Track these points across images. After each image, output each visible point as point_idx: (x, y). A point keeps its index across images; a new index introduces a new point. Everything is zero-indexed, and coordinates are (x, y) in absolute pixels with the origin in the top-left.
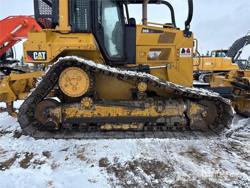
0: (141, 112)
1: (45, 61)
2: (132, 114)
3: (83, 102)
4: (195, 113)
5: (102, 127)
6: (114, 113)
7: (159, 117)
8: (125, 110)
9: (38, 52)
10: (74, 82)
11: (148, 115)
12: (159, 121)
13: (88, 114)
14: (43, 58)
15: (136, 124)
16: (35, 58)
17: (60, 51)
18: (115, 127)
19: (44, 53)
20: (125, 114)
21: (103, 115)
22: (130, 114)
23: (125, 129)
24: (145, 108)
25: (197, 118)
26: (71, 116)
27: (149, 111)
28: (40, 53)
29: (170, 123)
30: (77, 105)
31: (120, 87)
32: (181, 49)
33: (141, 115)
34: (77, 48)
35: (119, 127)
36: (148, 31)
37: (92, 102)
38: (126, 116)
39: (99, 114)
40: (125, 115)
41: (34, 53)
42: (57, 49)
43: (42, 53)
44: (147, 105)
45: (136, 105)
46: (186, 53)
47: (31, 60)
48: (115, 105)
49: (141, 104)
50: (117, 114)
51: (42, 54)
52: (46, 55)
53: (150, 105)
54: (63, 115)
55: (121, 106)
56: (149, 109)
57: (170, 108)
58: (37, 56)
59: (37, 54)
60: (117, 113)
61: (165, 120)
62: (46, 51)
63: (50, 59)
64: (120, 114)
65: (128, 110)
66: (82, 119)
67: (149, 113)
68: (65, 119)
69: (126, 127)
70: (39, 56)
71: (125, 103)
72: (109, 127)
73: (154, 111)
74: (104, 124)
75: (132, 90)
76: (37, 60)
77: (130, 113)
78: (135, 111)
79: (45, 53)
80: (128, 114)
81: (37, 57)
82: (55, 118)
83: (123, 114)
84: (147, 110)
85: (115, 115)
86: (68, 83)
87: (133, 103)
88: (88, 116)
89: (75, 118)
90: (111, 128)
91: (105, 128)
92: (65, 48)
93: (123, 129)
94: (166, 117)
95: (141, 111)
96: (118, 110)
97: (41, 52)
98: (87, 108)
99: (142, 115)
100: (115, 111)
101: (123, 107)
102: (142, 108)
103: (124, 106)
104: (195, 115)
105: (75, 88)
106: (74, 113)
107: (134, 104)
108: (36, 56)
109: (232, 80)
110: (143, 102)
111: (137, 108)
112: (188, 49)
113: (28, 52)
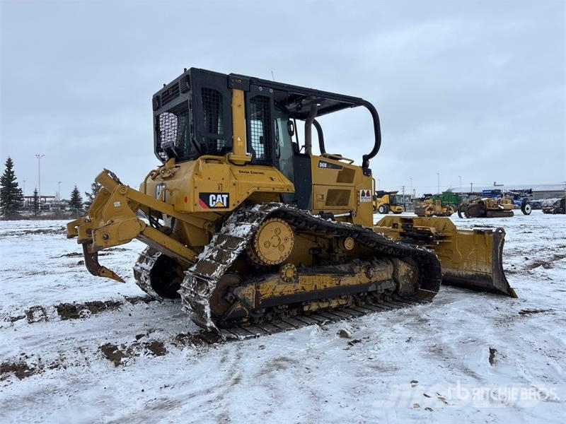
0: (351, 280)
1: (227, 210)
2: (342, 283)
3: (284, 272)
4: (403, 275)
5: (306, 309)
6: (321, 284)
7: (370, 284)
8: (333, 279)
9: (216, 194)
11: (359, 283)
12: (370, 289)
13: (289, 289)
14: (223, 204)
15: (346, 297)
16: (211, 205)
17: (248, 193)
18: (322, 305)
19: (225, 197)
20: (334, 285)
21: (308, 289)
22: (339, 284)
23: (332, 307)
24: (355, 274)
25: (405, 280)
26: (267, 296)
27: (359, 277)
28: (219, 196)
29: (382, 290)
30: (276, 277)
32: (361, 191)
33: (351, 284)
34: (271, 190)
35: (326, 305)
36: (325, 165)
37: (296, 270)
38: (335, 287)
39: (303, 288)
41: (211, 196)
42: (243, 191)
44: (356, 268)
45: (343, 270)
46: (365, 196)
47: (204, 208)
48: (322, 273)
49: (348, 268)
50: (325, 286)
51: (223, 198)
52: (228, 199)
53: (360, 269)
54: (258, 294)
56: (359, 274)
57: (379, 271)
58: (215, 201)
59: (214, 199)
60: (325, 284)
61: (376, 288)
62: (228, 194)
63: (234, 205)
64: (328, 286)
65: (337, 279)
66: (283, 298)
67: (359, 279)
68: (260, 302)
69: (334, 303)
70: (217, 201)
72: (314, 307)
73: (364, 275)
74: (308, 303)
75: (313, 249)
76: (213, 207)
77: (340, 281)
78: (344, 279)
79: (227, 196)
80: (336, 284)
81: (214, 202)
82: (244, 302)
83: (331, 285)
84: (356, 276)
85: (322, 287)
88: (290, 293)
89: (272, 298)
90: (317, 308)
92: (256, 189)
94: (378, 283)
95: (350, 278)
96: (325, 279)
97: (222, 194)
98: (289, 280)
99: (353, 284)
100: (322, 282)
101: (331, 275)
102: (352, 273)
103: (332, 273)
104: (403, 277)
106: (271, 290)
107: (341, 269)
108: (213, 201)
109: (401, 230)
110: (350, 265)
111: (346, 273)
112: (368, 192)
113: (200, 194)
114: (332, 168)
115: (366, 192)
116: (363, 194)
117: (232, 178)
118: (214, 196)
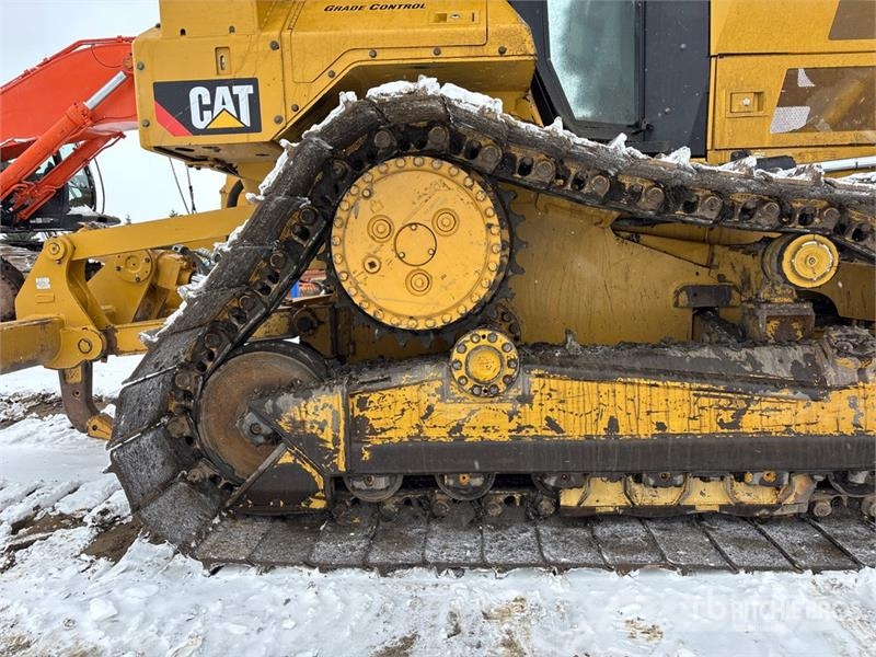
0: (801, 411)
1: (255, 137)
2: (751, 423)
3: (463, 358)
5: (570, 499)
6: (643, 416)
8: (705, 402)
9: (211, 86)
10: (415, 245)
11: (848, 429)
13: (489, 423)
14: (239, 119)
15: (771, 479)
16: (198, 124)
17: (332, 75)
18: (645, 496)
19: (244, 92)
20: (708, 424)
21: (575, 430)
22: (735, 425)
23: (701, 509)
24: (831, 389)
26: (395, 436)
27: (853, 405)
28: (222, 91)
30: (429, 371)
31: (627, 279)
33: (802, 430)
34: (427, 57)
35: (666, 497)
37: (513, 354)
38: (712, 435)
39: (552, 424)
40: (706, 431)
41: (194, 93)
42: (314, 68)
43: (236, 89)
44: (841, 367)
45: (768, 369)
47: (174, 133)
48: (646, 373)
49: (795, 363)
50: (661, 426)
51: (236, 99)
52: (254, 100)
53: (861, 371)
54: (356, 428)
55: (682, 376)
56: (852, 392)
58: (210, 107)
59: (207, 101)
60: (655, 418)
62: (253, 82)
63: (279, 120)
64: (676, 426)
65: (723, 402)
66: (459, 450)
67: (851, 413)
68: (367, 455)
69: (707, 496)
70: (218, 107)
71: (699, 358)
72: (606, 495)
74: (582, 479)
75: (694, 291)
76: (206, 131)
77: (739, 414)
78: (765, 405)
79: (250, 89)
80: (721, 424)
81: (207, 114)
82: (310, 445)
83: (695, 424)
84: (838, 400)
85: (645, 430)
86: (386, 253)
87: (751, 359)
88: (493, 436)
89: (417, 447)
90: (623, 501)
91: (586, 503)
92: (362, 59)
93: (693, 507)
95: (801, 404)
96: (662, 399)
97: (230, 83)
98: (486, 390)
99: (812, 429)
100: (644, 408)
101: (697, 385)
102: (811, 384)
103: (701, 377)
105: (420, 279)
106: (412, 417)
107: (757, 366)
108: (203, 108)
110: (807, 350)
111: (779, 384)
113: (158, 87)
117: (263, 24)
118: (204, 92)
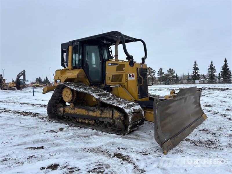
0: (93, 113)
2: (89, 114)
4: (117, 117)
7: (100, 117)
8: (86, 112)
11: (96, 116)
12: (100, 119)
13: (72, 112)
15: (91, 120)
19: (60, 80)
21: (78, 113)
25: (119, 120)
26: (67, 112)
29: (105, 122)
30: (68, 106)
32: (128, 75)
34: (70, 78)
35: (84, 121)
36: (111, 64)
37: (73, 105)
39: (76, 113)
40: (86, 115)
41: (57, 81)
42: (64, 79)
44: (96, 110)
45: (91, 109)
46: (131, 77)
47: (56, 84)
48: (82, 108)
49: (93, 109)
54: (64, 111)
55: (84, 109)
56: (96, 112)
57: (105, 113)
61: (103, 120)
64: (84, 114)
66: (70, 114)
67: (96, 114)
68: (65, 114)
73: (98, 113)
74: (78, 118)
76: (58, 84)
77: (88, 113)
78: (90, 112)
82: (61, 112)
85: (82, 114)
90: (81, 121)
91: (79, 121)
92: (66, 78)
93: (86, 122)
94: (104, 118)
97: (59, 80)
98: (72, 109)
99: (93, 115)
100: (82, 112)
102: (93, 111)
103: (86, 109)
104: (117, 119)
110: (95, 108)
112: (133, 75)
113: (55, 80)
114: (114, 65)
115: (131, 74)
116: (130, 76)
117: (61, 75)
